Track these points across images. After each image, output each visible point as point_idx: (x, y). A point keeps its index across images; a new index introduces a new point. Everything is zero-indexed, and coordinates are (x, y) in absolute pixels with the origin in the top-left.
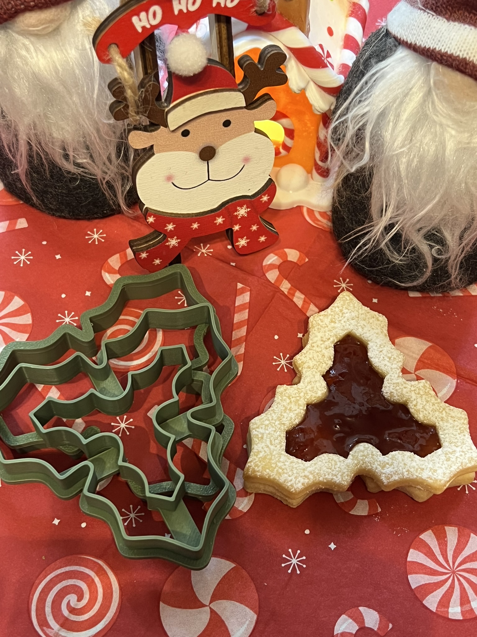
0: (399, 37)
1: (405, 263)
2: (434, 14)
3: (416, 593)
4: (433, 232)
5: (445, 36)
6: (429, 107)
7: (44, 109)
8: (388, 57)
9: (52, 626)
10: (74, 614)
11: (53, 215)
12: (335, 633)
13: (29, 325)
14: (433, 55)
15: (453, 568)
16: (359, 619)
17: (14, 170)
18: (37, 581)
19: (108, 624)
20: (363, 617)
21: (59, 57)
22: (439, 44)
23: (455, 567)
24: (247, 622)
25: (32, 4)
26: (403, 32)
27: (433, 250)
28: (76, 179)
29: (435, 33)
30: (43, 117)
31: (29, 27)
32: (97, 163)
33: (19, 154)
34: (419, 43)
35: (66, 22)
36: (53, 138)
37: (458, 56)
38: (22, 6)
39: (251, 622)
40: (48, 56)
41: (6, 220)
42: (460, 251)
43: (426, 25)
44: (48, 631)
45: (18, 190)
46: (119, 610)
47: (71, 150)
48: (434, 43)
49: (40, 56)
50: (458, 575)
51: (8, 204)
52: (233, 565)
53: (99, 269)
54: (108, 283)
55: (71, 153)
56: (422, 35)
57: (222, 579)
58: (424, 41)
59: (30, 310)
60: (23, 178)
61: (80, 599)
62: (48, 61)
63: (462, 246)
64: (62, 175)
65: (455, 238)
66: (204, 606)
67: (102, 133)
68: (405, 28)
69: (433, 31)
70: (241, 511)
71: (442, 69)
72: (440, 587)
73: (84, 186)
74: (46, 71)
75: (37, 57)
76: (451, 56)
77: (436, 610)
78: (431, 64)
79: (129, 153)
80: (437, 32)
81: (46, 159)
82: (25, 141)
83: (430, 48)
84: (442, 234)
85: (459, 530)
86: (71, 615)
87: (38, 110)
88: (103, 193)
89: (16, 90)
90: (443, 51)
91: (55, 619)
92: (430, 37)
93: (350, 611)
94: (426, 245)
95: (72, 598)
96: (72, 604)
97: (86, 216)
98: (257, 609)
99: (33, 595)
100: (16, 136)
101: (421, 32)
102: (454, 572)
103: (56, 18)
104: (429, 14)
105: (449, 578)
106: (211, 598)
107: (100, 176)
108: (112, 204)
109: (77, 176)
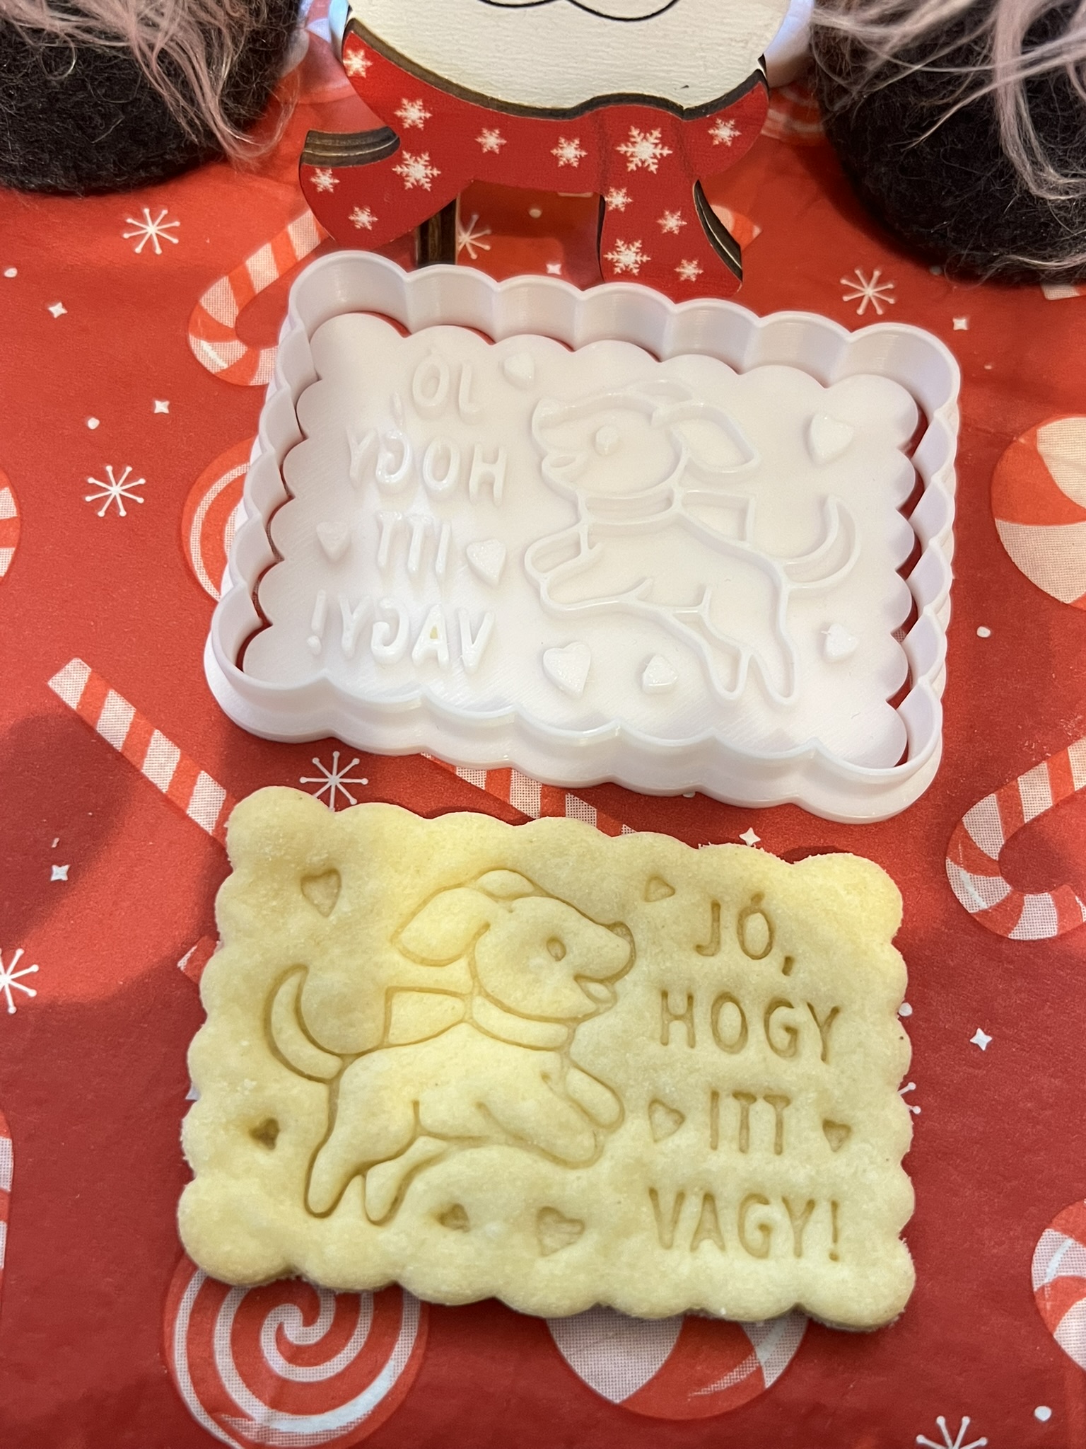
9: (249, 1411)
10: (300, 1365)
12: (1036, 1287)
13: (11, 520)
28: (63, 56)
44: (240, 1426)
53: (180, 333)
54: (213, 370)
59: (6, 480)
61: (309, 1321)
64: (20, 46)
93: (1064, 1213)
95: (287, 1318)
96: (292, 1336)
107: (135, 34)
108: (188, 129)
109: (65, 42)
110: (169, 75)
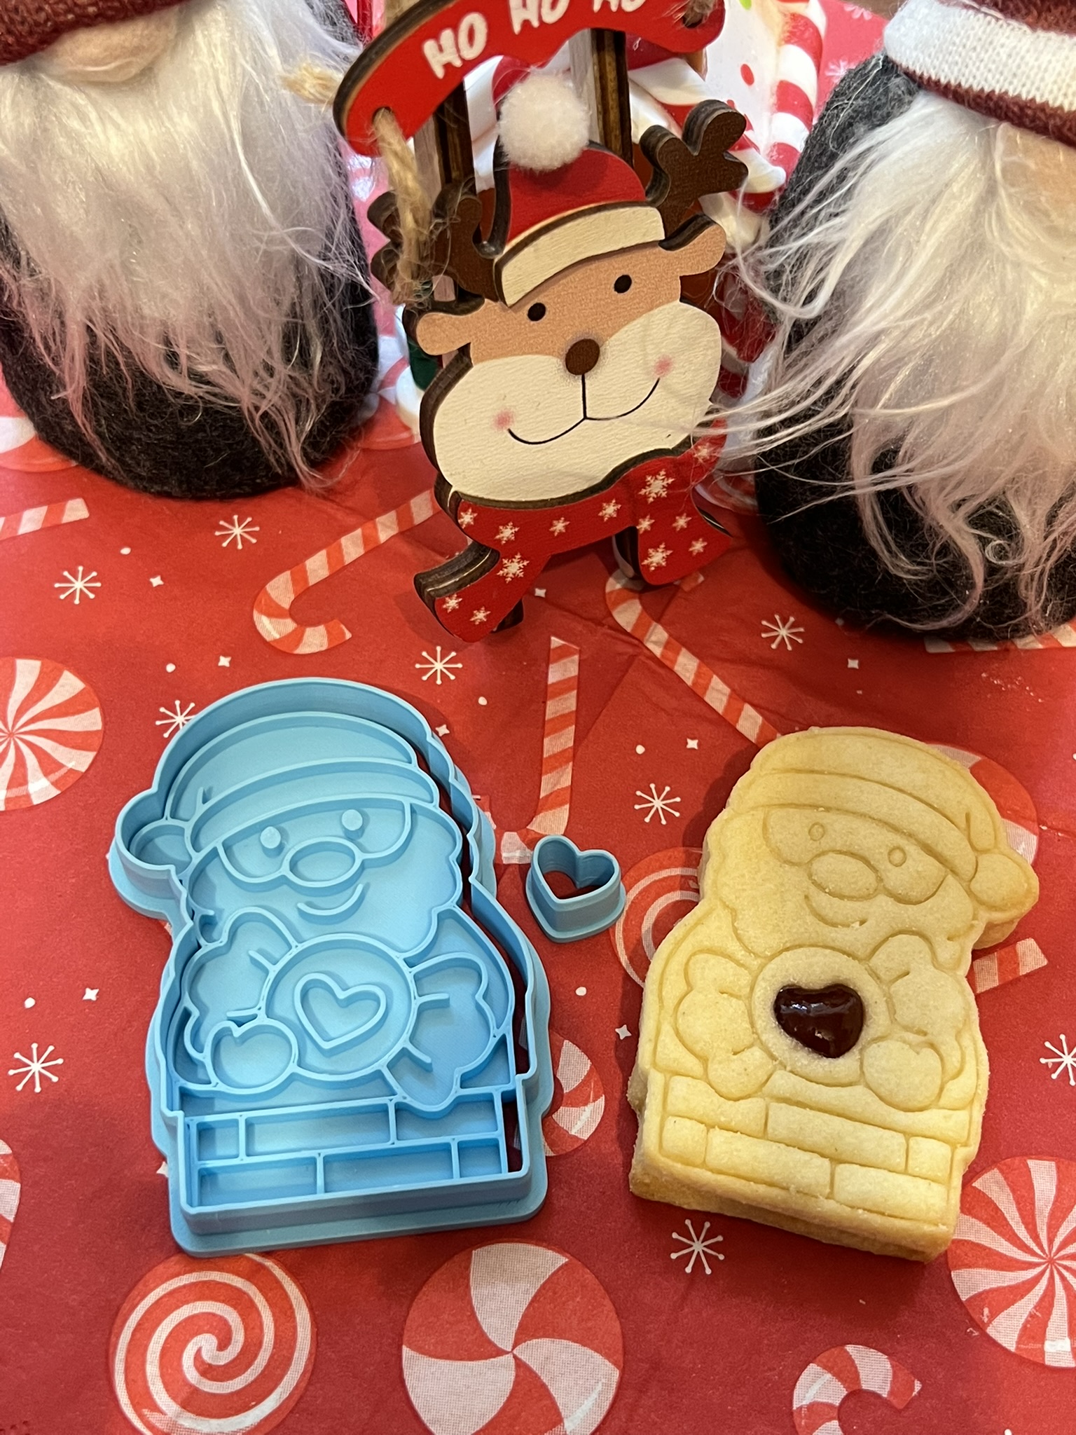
0: (918, 72)
1: (923, 578)
2: (999, 15)
3: (970, 1311)
4: (989, 508)
5: (1027, 64)
6: (990, 224)
7: (122, 252)
8: (895, 117)
9: (164, 1408)
10: (211, 1380)
11: (145, 489)
12: (796, 1405)
13: (97, 732)
14: (1001, 108)
15: (1050, 1251)
16: (847, 1373)
17: (58, 392)
18: (126, 1306)
19: (287, 1399)
20: (856, 1368)
21: (154, 132)
22: (1015, 81)
23: (1054, 1250)
24: (599, 1387)
25: (91, 10)
26: (928, 60)
27: (989, 548)
28: (192, 409)
29: (1004, 57)
30: (118, 269)
31: (86, 64)
32: (242, 373)
33: (68, 355)
34: (966, 82)
35: (169, 52)
36: (142, 317)
37: (1061, 108)
38: (70, 16)
39: (607, 1385)
40: (130, 130)
41: (40, 504)
42: (1047, 550)
43: (982, 42)
44: (154, 1418)
45: (67, 437)
46: (310, 1368)
47: (182, 342)
48: (1002, 79)
49: (111, 131)
50: (1060, 1268)
51: (43, 469)
52: (562, 1260)
53: (248, 608)
54: (268, 639)
55: (183, 352)
56: (974, 64)
57: (539, 1291)
58: (978, 78)
59: (97, 702)
60: (77, 409)
61: (223, 1345)
62: (130, 141)
63: (1051, 538)
64: (163, 401)
65: (1037, 520)
66: (500, 1352)
67: (252, 302)
68: (933, 51)
69: (998, 54)
70: (575, 1138)
71: (1021, 138)
72: (1022, 1297)
73: (211, 426)
74: (125, 163)
75: (105, 131)
76: (1043, 107)
77: (1017, 1348)
78: (996, 130)
79: (312, 349)
80: (1010, 56)
81: (127, 364)
82: (81, 324)
83: (993, 91)
84: (1010, 512)
85: (1058, 1168)
86: (204, 1380)
87: (109, 255)
88: (255, 441)
89: (59, 210)
90: (1024, 97)
91: (167, 1390)
92: (993, 67)
93: (826, 1354)
94: (972, 537)
95: (205, 1343)
96: (206, 1357)
97: (216, 490)
98: (620, 1357)
99: (118, 1337)
100: (60, 315)
101: (971, 59)
102: (1051, 1262)
103: (145, 44)
104: (989, 18)
105: (1042, 1273)
106: (517, 1334)
107: (246, 401)
108: (275, 464)
109: (197, 402)
110: (267, 428)
